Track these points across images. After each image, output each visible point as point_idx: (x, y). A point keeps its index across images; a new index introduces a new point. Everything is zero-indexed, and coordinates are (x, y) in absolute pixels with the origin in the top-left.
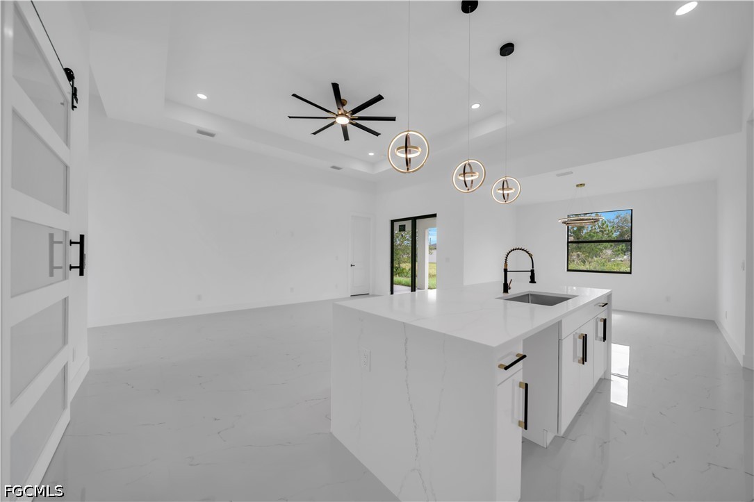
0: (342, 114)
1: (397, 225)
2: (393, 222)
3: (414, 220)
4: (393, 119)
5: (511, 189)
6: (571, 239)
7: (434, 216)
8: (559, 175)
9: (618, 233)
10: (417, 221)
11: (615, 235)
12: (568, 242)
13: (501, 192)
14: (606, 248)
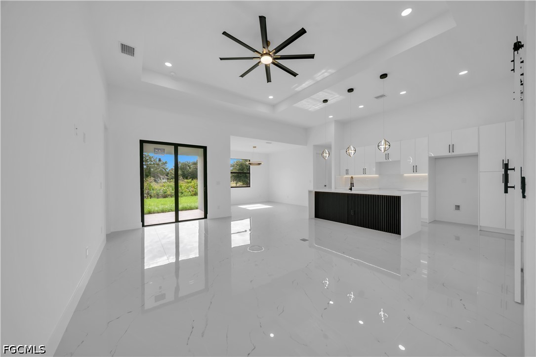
0: (266, 54)
2: (142, 143)
3: (177, 147)
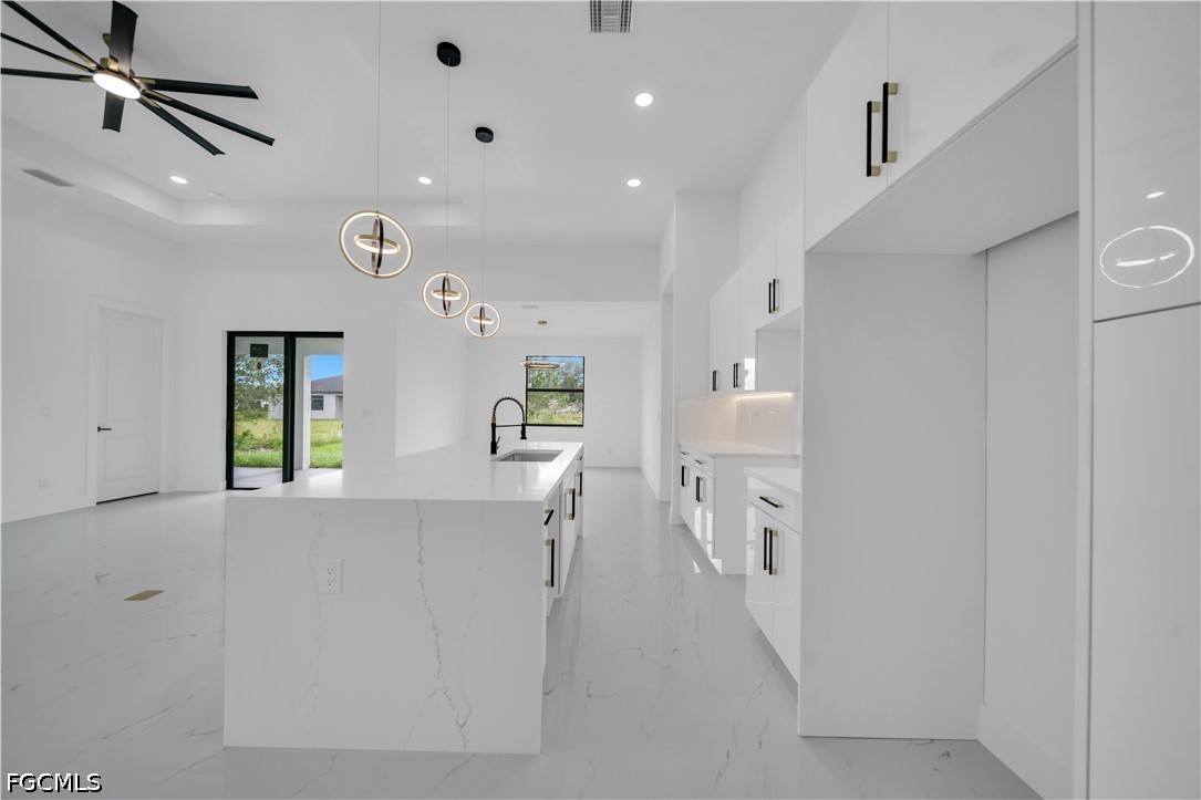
1: (243, 345)
2: (232, 336)
3: (290, 338)
4: (269, 141)
5: (490, 320)
6: (530, 386)
7: (340, 335)
8: (524, 307)
9: (562, 381)
10: (299, 340)
11: (560, 383)
12: (528, 390)
13: (479, 321)
14: (551, 397)
